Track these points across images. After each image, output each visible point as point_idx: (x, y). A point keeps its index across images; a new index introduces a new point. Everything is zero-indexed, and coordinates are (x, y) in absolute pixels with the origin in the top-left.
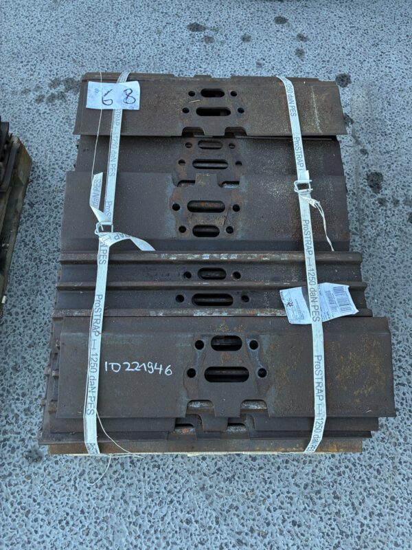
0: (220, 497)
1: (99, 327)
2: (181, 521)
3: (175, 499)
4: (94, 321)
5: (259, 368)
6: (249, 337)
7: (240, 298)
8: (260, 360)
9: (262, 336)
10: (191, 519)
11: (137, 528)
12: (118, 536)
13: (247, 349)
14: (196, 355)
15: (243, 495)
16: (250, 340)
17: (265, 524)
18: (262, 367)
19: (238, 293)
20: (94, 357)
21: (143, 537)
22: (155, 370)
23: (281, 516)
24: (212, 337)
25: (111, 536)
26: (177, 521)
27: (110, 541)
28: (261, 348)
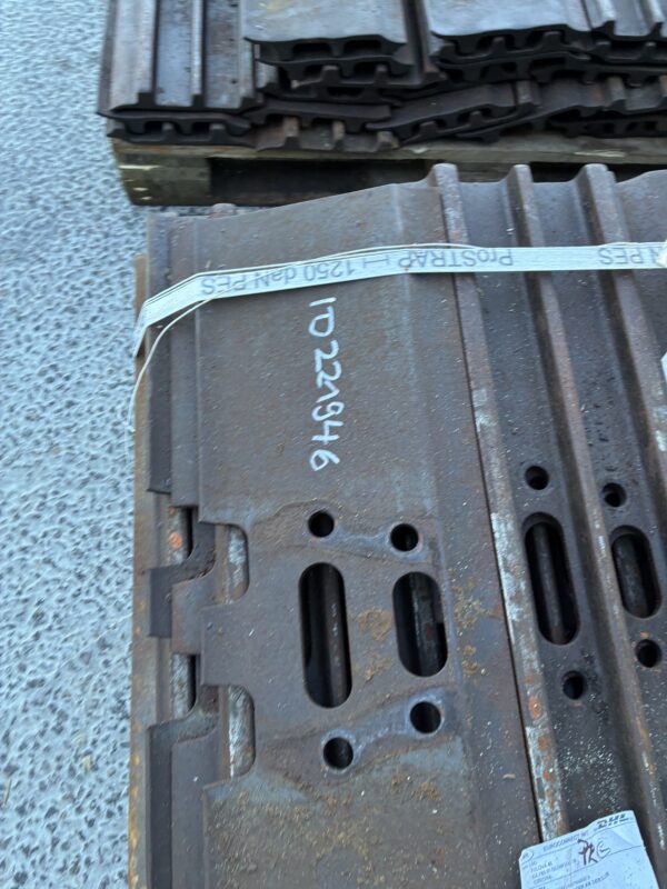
0: (84, 685)
1: (423, 265)
2: (40, 603)
3: (86, 583)
4: (438, 252)
5: (353, 742)
6: (450, 696)
7: (575, 667)
8: (378, 742)
9: (458, 744)
10: (43, 623)
11: (33, 512)
12: (21, 476)
13: (411, 694)
14: (376, 531)
15: (86, 742)
16: (438, 703)
17: (21, 803)
18: (357, 751)
19: (590, 659)
20: (343, 268)
21: (16, 524)
22: (321, 423)
23: (36, 844)
24: (433, 575)
25: (22, 462)
26: (41, 594)
27: (12, 461)
28: (418, 745)
